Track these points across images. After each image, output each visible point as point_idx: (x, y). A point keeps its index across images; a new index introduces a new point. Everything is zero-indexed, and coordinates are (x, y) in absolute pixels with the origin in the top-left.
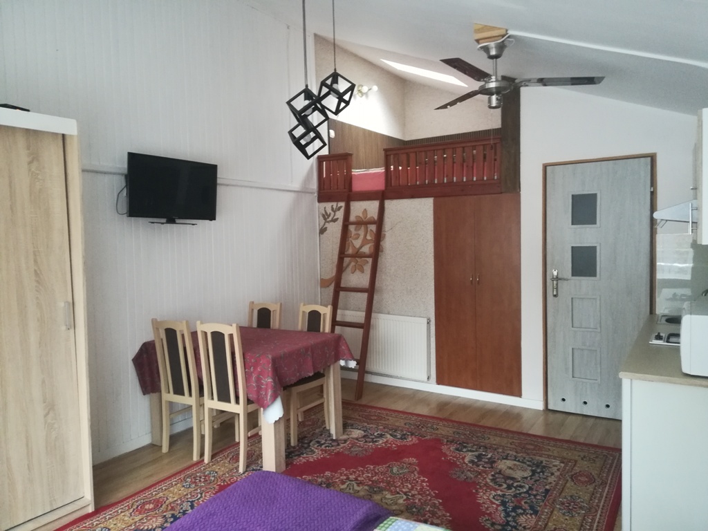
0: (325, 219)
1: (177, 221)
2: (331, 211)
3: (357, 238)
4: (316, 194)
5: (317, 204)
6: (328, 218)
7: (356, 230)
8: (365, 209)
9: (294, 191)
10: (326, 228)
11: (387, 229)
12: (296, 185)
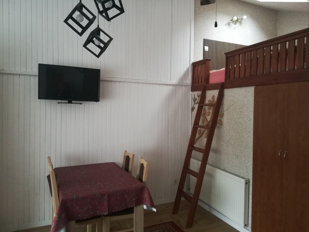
0: (194, 102)
1: (73, 102)
2: (197, 97)
3: (209, 115)
4: (190, 87)
5: (191, 92)
6: (196, 101)
7: (208, 109)
8: (214, 95)
9: (173, 85)
10: (195, 107)
11: (225, 110)
12: (175, 81)
